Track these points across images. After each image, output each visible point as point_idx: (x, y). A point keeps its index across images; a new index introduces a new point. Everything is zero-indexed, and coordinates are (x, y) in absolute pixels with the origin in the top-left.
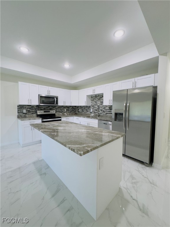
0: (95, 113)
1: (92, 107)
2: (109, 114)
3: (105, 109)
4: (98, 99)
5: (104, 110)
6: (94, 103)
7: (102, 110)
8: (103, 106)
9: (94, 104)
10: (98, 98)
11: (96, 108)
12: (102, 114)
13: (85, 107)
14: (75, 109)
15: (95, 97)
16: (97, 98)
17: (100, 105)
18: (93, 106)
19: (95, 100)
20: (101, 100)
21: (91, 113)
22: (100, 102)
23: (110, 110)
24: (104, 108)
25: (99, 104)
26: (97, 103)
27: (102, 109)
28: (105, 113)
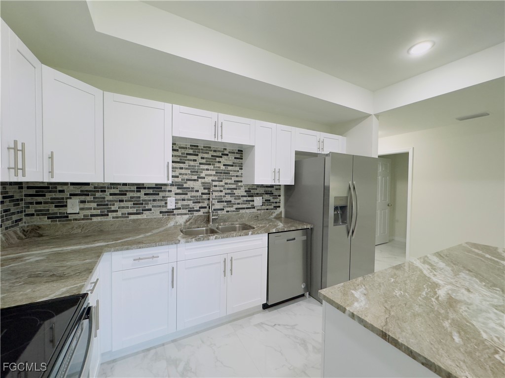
0: (191, 211)
1: (175, 189)
2: (248, 211)
3: (232, 194)
4: (204, 161)
5: (228, 198)
6: (183, 171)
7: (224, 199)
8: (227, 186)
9: (186, 177)
10: (205, 156)
11: (194, 194)
12: (224, 212)
13: (126, 188)
14: (16, 203)
15: (191, 151)
16: (201, 155)
17: (214, 183)
18: (180, 186)
19: (192, 163)
20: (217, 165)
21: (170, 212)
22: (214, 173)
23: (249, 199)
24: (229, 191)
25: (208, 179)
26: (203, 175)
27: (222, 194)
28: (233, 209)
